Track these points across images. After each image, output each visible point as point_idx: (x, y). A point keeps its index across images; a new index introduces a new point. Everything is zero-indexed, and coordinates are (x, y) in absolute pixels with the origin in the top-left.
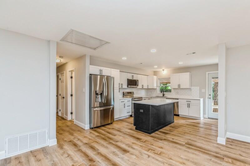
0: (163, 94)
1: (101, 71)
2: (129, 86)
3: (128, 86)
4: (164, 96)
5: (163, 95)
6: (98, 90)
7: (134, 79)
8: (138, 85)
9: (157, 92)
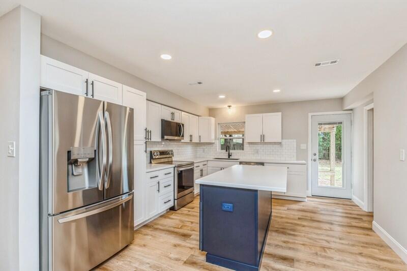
0: (229, 153)
1: (90, 87)
2: (166, 137)
3: (163, 137)
4: (231, 157)
5: (229, 156)
6: (79, 149)
7: (177, 120)
8: (183, 136)
9: (216, 151)
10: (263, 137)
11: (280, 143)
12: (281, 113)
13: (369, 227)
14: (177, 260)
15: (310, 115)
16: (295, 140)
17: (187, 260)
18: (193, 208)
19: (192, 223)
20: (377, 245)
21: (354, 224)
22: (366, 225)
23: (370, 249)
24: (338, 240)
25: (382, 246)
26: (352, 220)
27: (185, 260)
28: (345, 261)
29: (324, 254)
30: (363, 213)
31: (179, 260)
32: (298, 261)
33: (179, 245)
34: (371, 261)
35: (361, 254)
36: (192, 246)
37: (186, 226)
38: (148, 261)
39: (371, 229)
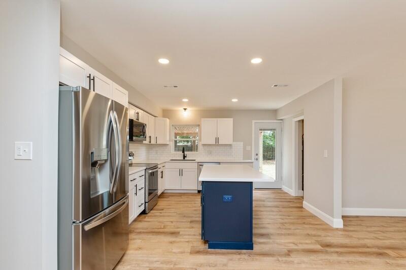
0: (184, 155)
2: (134, 138)
4: (186, 159)
5: (184, 157)
7: (140, 120)
8: (145, 137)
9: (171, 152)
10: (217, 140)
11: (230, 145)
12: (232, 119)
13: (301, 206)
14: (182, 253)
15: (254, 122)
16: (242, 143)
17: (191, 251)
18: (163, 210)
19: (172, 222)
20: (310, 216)
21: (291, 205)
22: (298, 205)
23: (308, 220)
24: (288, 217)
25: (313, 217)
26: (289, 203)
27: (189, 251)
28: (298, 229)
29: (284, 227)
30: (292, 198)
31: (184, 252)
32: (272, 234)
33: (174, 242)
34: (311, 226)
35: (304, 223)
36: (187, 240)
37: (167, 225)
38: (155, 259)
39: (302, 207)
